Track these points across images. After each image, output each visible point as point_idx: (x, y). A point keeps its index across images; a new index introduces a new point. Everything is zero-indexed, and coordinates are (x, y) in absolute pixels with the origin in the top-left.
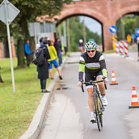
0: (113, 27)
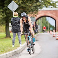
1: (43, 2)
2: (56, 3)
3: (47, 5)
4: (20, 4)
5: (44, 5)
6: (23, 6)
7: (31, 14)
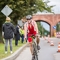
0: (55, 26)
1: (37, 6)
2: (51, 8)
3: (41, 10)
4: (14, 9)
5: (38, 10)
6: (17, 11)
7: (25, 19)
